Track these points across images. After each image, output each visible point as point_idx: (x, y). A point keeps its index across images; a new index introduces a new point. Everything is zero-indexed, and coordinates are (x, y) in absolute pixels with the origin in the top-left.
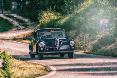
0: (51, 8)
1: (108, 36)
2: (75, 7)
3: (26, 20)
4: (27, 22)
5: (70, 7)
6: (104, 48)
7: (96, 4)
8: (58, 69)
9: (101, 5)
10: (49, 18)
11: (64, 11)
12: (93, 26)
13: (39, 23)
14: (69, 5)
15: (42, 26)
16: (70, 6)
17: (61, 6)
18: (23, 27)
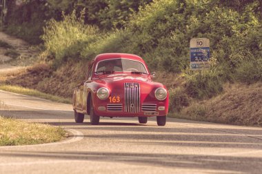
0: (74, 15)
1: (208, 77)
2: (132, 13)
3: (16, 42)
4: (17, 47)
5: (118, 13)
6: (197, 104)
7: (182, 4)
8: (87, 134)
9: (193, 8)
10: (68, 39)
11: (104, 22)
12: (173, 55)
13: (44, 49)
14: (117, 8)
15: (52, 56)
16: (119, 10)
17: (98, 11)
18: (7, 58)
